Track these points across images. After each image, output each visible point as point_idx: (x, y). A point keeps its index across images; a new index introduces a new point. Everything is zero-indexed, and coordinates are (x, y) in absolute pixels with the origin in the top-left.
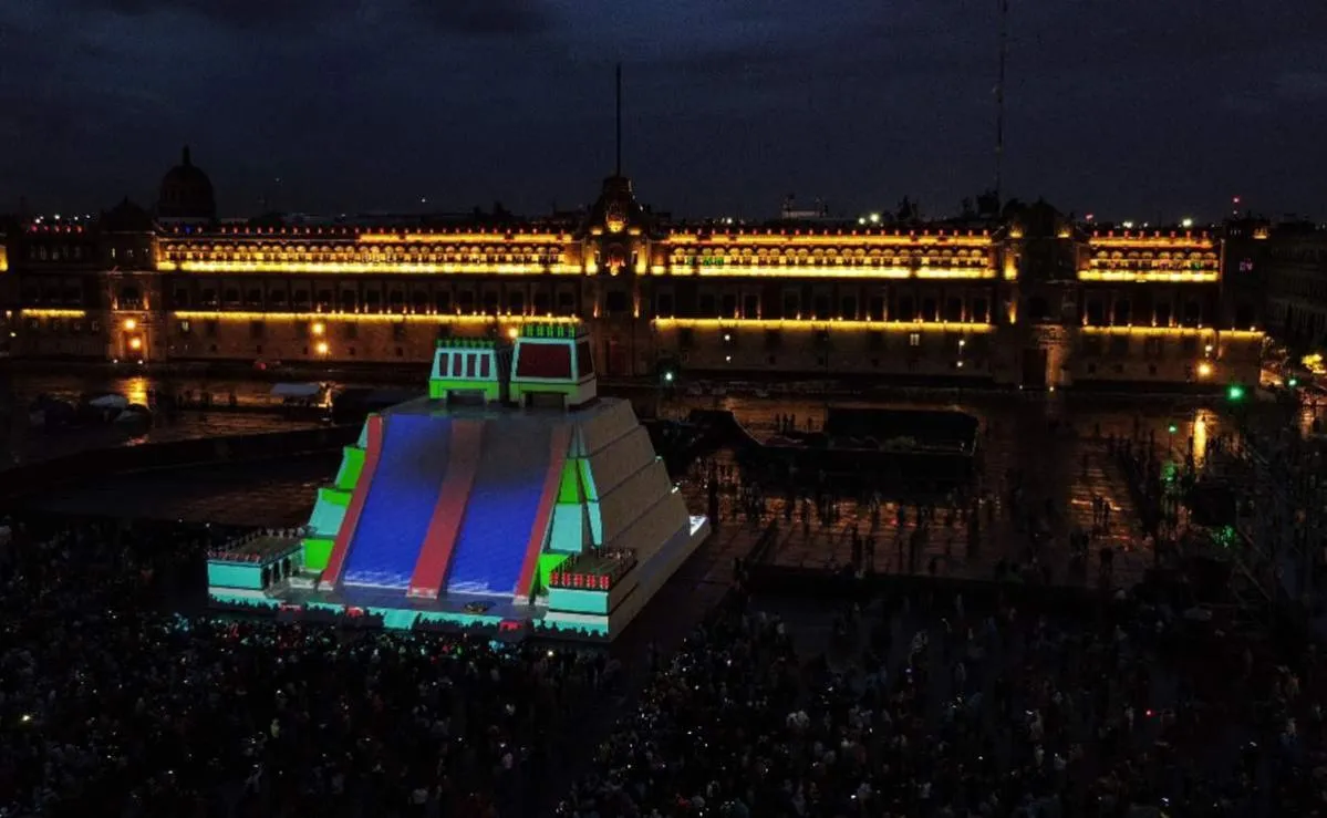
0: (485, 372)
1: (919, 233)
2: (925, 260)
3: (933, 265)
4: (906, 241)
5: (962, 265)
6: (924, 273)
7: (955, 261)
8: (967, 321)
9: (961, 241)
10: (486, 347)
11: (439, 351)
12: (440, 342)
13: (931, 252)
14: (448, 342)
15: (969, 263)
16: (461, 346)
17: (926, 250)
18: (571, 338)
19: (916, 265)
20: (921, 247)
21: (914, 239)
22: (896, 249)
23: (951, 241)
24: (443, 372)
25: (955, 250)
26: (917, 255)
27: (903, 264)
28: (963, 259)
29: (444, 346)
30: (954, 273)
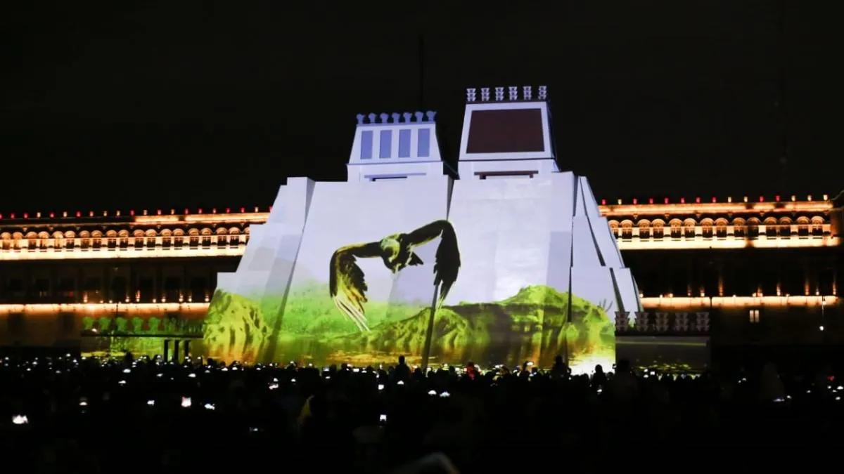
0: (423, 151)
1: (753, 201)
2: (762, 229)
3: (771, 233)
4: (740, 208)
5: (803, 233)
6: (762, 242)
7: (794, 228)
8: (812, 293)
9: (800, 207)
10: (425, 119)
11: (360, 130)
12: (360, 117)
13: (768, 219)
14: (372, 116)
15: (810, 230)
16: (390, 121)
17: (762, 217)
18: (542, 100)
19: (753, 234)
20: (756, 215)
21: (749, 206)
22: (730, 217)
23: (789, 207)
24: (366, 153)
25: (794, 216)
26: (754, 223)
27: (738, 234)
28: (803, 226)
29: (367, 121)
30: (795, 242)
